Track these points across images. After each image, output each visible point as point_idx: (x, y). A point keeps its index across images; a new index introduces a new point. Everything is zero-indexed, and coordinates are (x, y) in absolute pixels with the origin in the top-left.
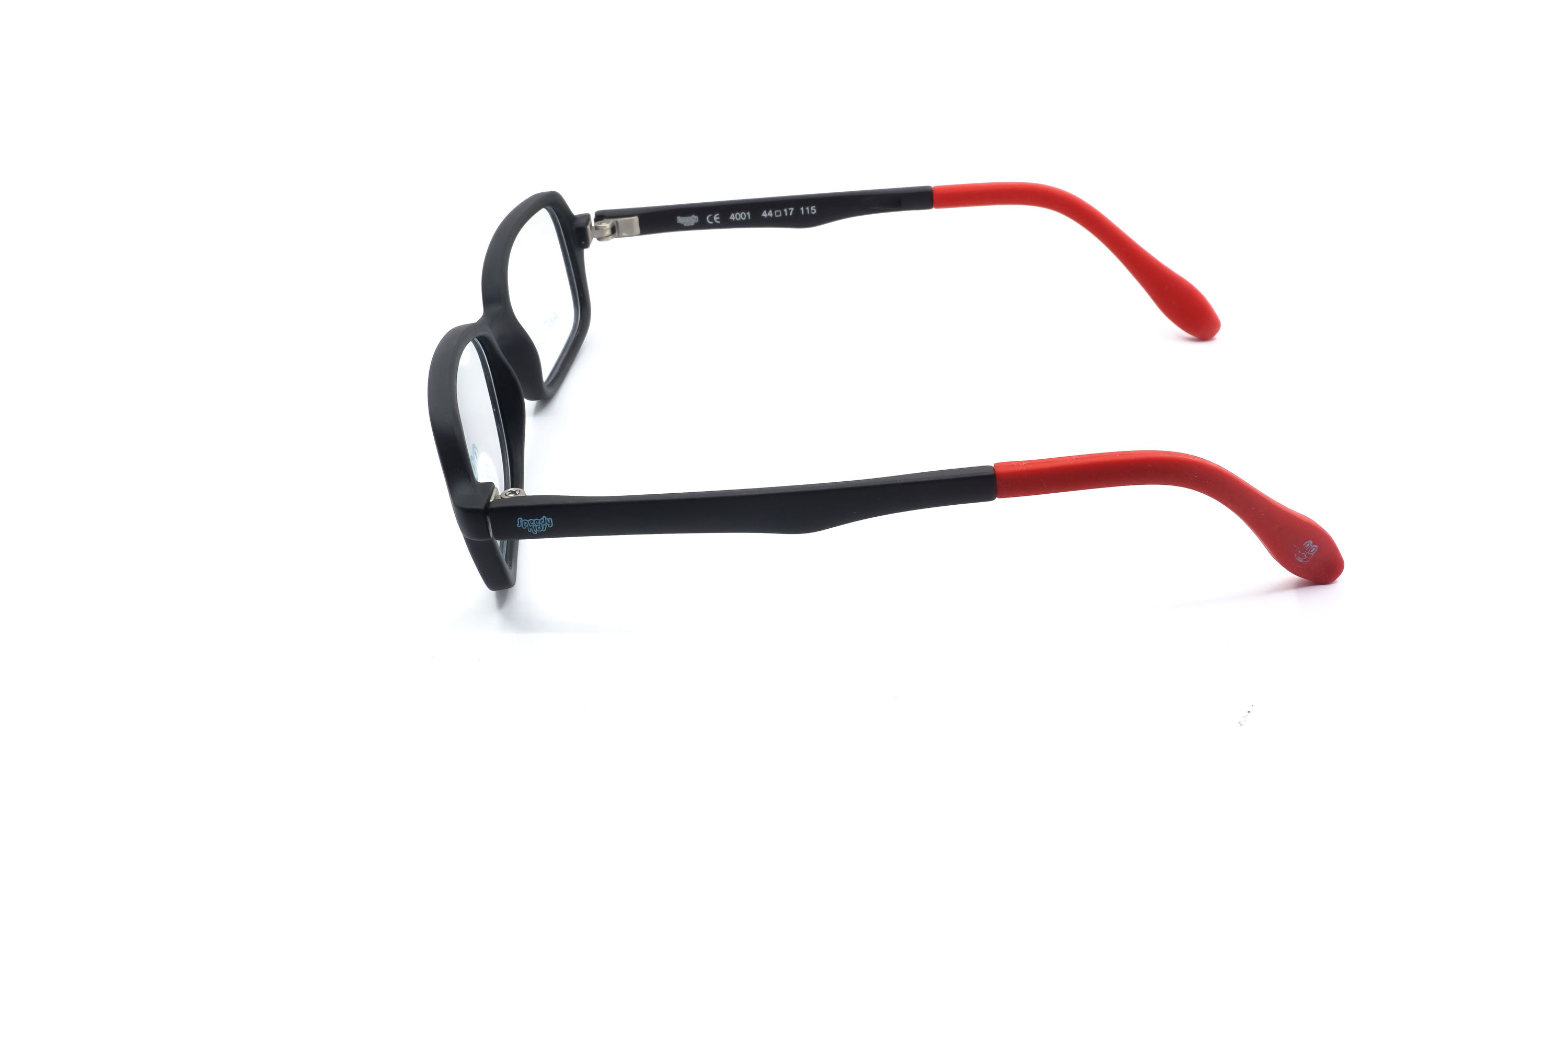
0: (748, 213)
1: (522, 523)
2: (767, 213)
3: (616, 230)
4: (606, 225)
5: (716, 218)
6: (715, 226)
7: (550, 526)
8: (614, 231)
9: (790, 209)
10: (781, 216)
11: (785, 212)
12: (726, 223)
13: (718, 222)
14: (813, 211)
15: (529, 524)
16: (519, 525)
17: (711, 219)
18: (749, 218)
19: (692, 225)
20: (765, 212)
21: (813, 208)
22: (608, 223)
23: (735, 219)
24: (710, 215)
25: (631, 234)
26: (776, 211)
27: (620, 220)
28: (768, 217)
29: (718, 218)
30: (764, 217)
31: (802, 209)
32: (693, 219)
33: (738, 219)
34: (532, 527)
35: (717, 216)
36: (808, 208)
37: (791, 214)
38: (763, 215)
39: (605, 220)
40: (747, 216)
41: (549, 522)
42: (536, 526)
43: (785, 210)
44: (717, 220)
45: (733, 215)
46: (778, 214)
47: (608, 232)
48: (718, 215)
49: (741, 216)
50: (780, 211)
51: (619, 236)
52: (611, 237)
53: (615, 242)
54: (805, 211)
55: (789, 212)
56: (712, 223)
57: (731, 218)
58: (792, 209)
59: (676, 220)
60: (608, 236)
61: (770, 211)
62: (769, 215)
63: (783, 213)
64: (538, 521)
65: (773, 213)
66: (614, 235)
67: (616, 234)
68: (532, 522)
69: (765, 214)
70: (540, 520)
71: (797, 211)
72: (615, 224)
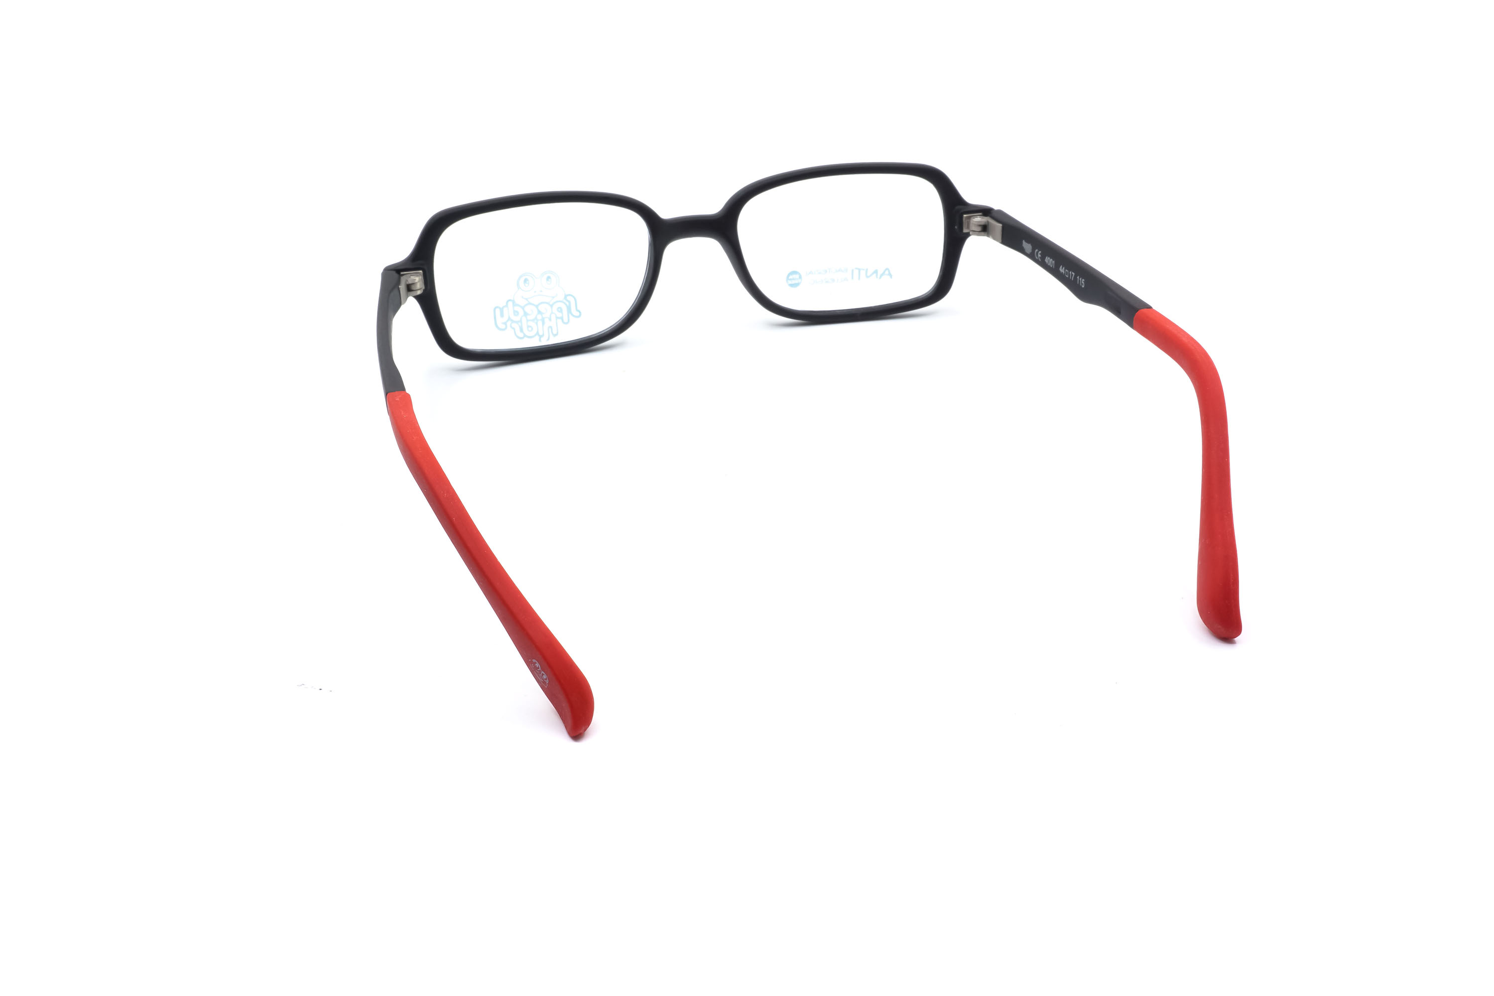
0: (1054, 262)
2: (1062, 268)
3: (987, 230)
4: (978, 219)
5: (1039, 256)
6: (1038, 261)
8: (985, 229)
10: (1068, 276)
11: (1070, 274)
12: (1043, 262)
13: (1040, 258)
14: (1083, 284)
17: (1038, 253)
19: (1028, 252)
20: (1061, 264)
21: (1083, 281)
23: (1047, 261)
24: (1038, 249)
25: (994, 239)
26: (1066, 270)
27: (989, 221)
28: (1062, 273)
30: (1060, 271)
31: (1078, 277)
32: (1028, 247)
33: (1049, 264)
36: (1081, 279)
37: (1073, 279)
38: (1060, 267)
40: (1053, 264)
43: (1070, 272)
45: (1047, 256)
46: (1067, 273)
47: (979, 229)
48: (1041, 252)
49: (1050, 261)
51: (988, 236)
54: (1079, 281)
55: (1072, 275)
56: (1036, 256)
57: (1046, 258)
58: (1074, 272)
59: (1022, 243)
62: (1063, 271)
66: (983, 233)
67: (986, 233)
71: (1076, 276)
72: (987, 223)
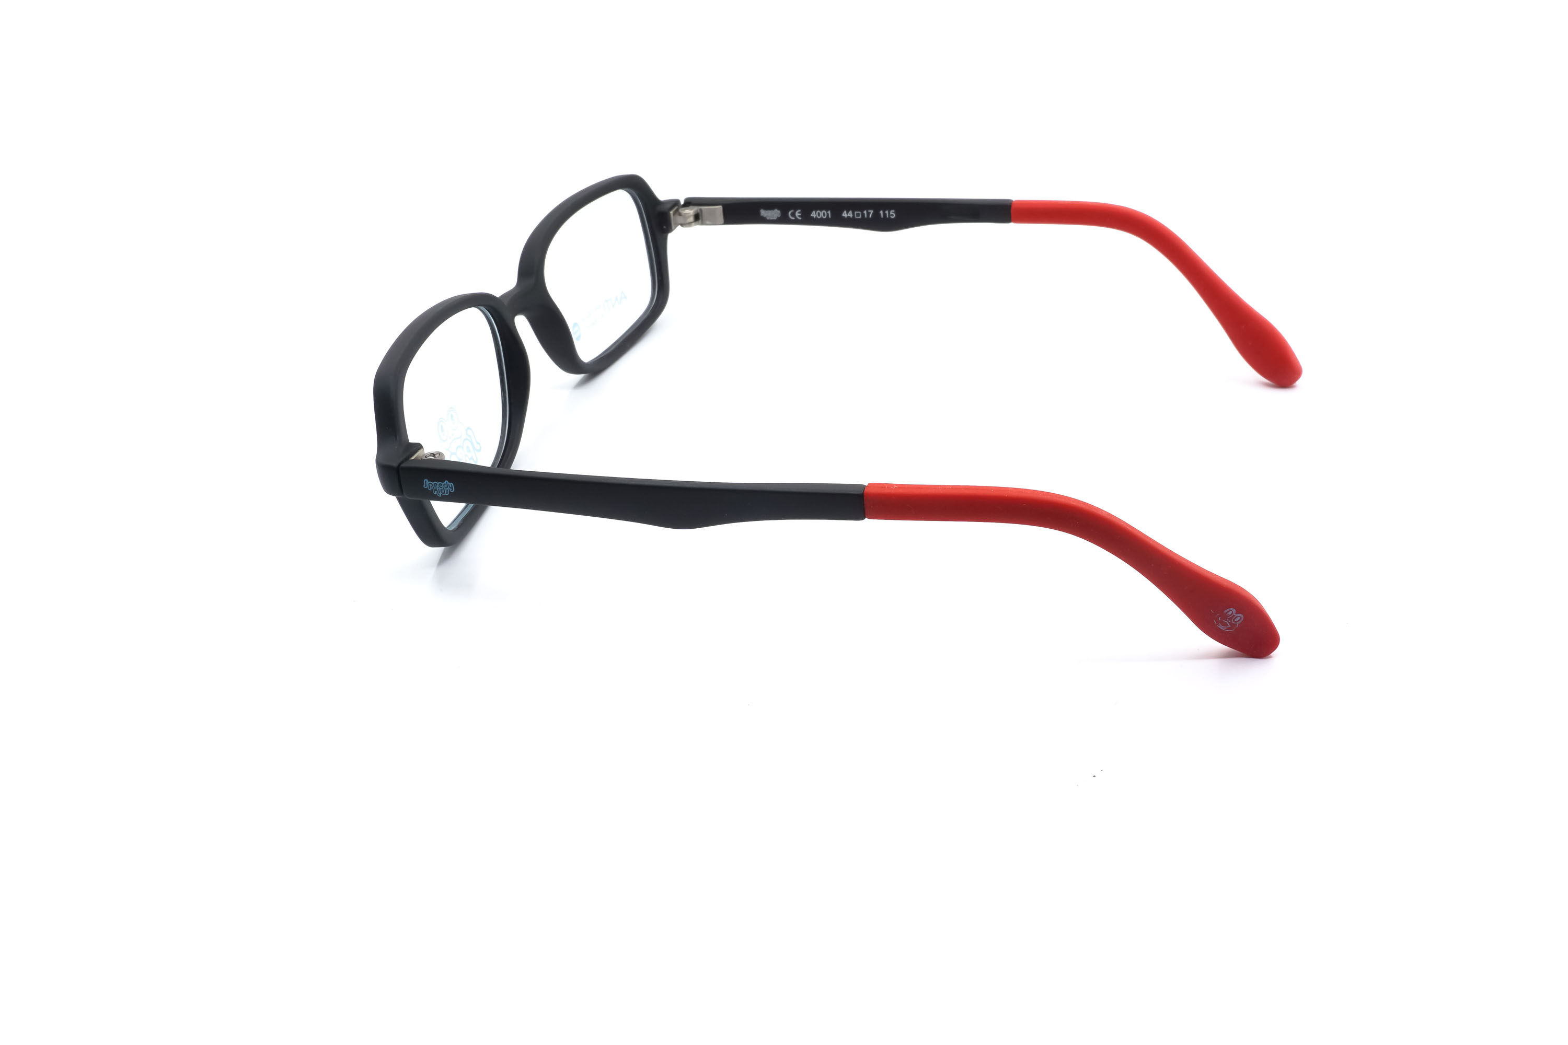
0: (829, 212)
1: (427, 484)
2: (847, 213)
3: (700, 217)
4: (690, 212)
5: (797, 214)
6: (796, 222)
7: (452, 490)
8: (697, 218)
9: (869, 211)
10: (860, 217)
11: (864, 214)
12: (807, 220)
13: (800, 218)
14: (892, 215)
15: (433, 486)
16: (426, 486)
17: (793, 215)
18: (830, 217)
19: (775, 219)
20: (845, 212)
21: (892, 212)
22: (691, 210)
23: (816, 217)
24: (792, 211)
25: (715, 223)
26: (856, 212)
27: (703, 208)
28: (849, 217)
29: (800, 214)
30: (844, 217)
31: (881, 212)
32: (776, 213)
33: (819, 217)
34: (436, 490)
35: (799, 213)
36: (887, 212)
37: (870, 216)
38: (843, 215)
39: (691, 207)
40: (828, 214)
41: (451, 487)
42: (440, 489)
43: (865, 212)
44: (799, 216)
45: (814, 212)
46: (858, 215)
47: (692, 219)
48: (799, 211)
49: (822, 214)
50: (860, 212)
51: (702, 224)
52: (693, 224)
53: (698, 229)
54: (885, 214)
55: (868, 214)
56: (793, 218)
57: (812, 215)
58: (872, 212)
59: (759, 213)
60: (692, 223)
61: (851, 212)
62: (849, 215)
63: (863, 215)
64: (441, 485)
65: (853, 214)
66: (697, 222)
67: (700, 221)
68: (437, 484)
69: (845, 214)
70: (443, 484)
71: (876, 214)
72: (699, 211)
